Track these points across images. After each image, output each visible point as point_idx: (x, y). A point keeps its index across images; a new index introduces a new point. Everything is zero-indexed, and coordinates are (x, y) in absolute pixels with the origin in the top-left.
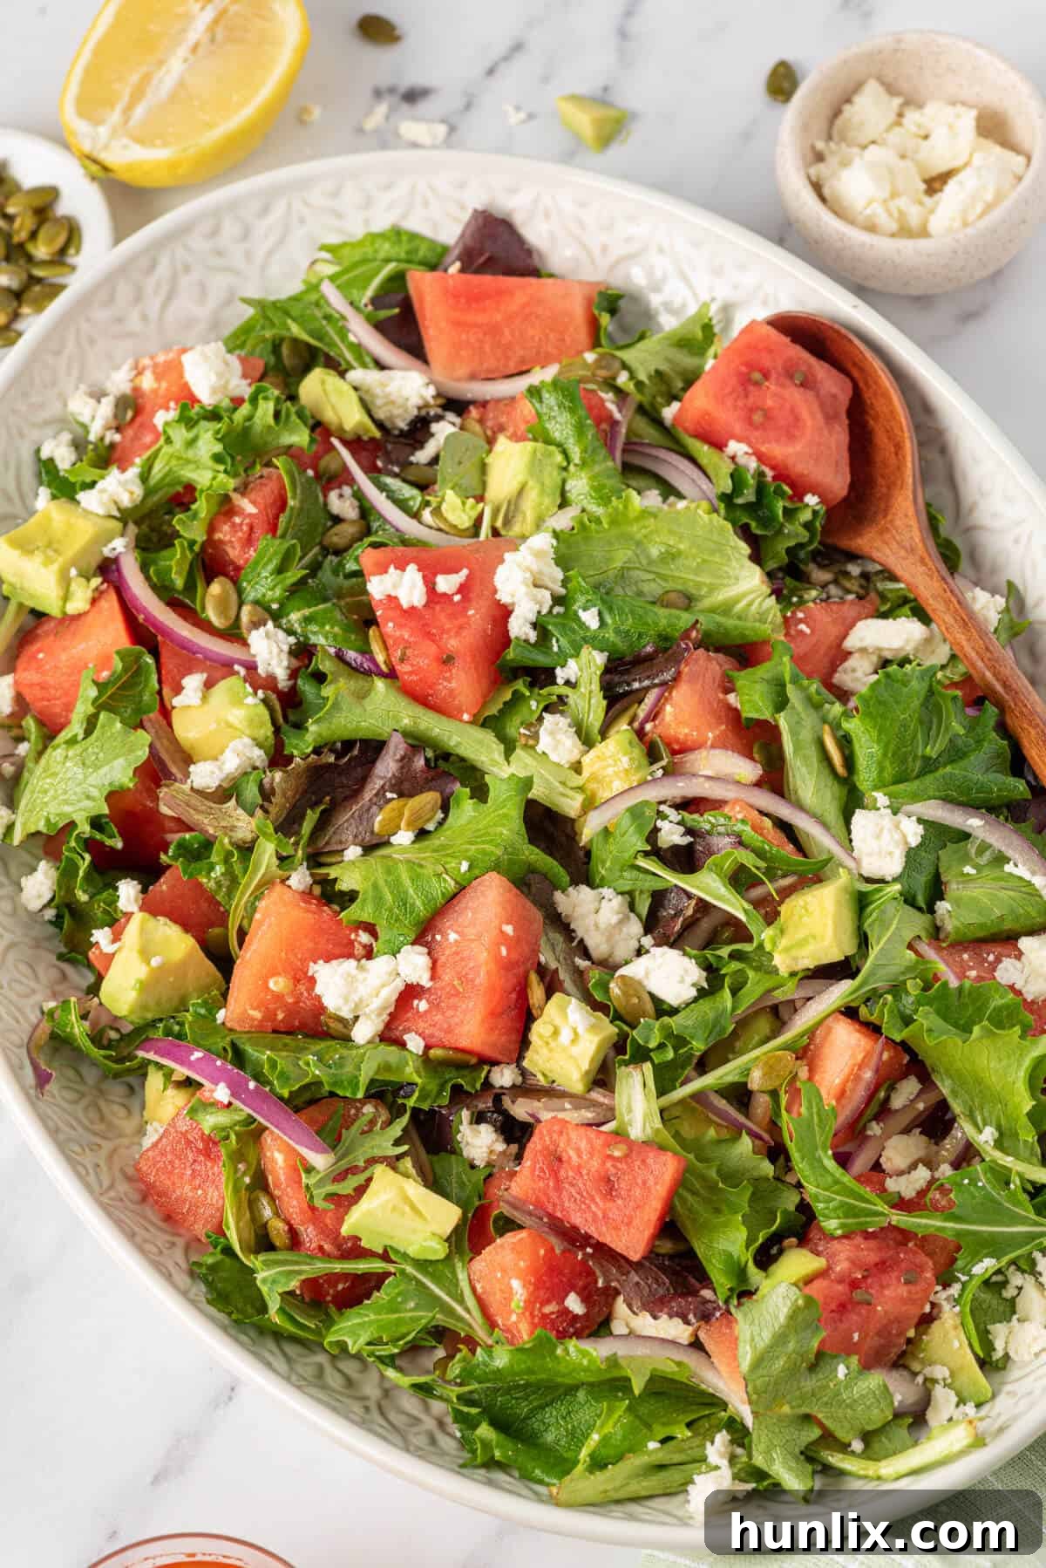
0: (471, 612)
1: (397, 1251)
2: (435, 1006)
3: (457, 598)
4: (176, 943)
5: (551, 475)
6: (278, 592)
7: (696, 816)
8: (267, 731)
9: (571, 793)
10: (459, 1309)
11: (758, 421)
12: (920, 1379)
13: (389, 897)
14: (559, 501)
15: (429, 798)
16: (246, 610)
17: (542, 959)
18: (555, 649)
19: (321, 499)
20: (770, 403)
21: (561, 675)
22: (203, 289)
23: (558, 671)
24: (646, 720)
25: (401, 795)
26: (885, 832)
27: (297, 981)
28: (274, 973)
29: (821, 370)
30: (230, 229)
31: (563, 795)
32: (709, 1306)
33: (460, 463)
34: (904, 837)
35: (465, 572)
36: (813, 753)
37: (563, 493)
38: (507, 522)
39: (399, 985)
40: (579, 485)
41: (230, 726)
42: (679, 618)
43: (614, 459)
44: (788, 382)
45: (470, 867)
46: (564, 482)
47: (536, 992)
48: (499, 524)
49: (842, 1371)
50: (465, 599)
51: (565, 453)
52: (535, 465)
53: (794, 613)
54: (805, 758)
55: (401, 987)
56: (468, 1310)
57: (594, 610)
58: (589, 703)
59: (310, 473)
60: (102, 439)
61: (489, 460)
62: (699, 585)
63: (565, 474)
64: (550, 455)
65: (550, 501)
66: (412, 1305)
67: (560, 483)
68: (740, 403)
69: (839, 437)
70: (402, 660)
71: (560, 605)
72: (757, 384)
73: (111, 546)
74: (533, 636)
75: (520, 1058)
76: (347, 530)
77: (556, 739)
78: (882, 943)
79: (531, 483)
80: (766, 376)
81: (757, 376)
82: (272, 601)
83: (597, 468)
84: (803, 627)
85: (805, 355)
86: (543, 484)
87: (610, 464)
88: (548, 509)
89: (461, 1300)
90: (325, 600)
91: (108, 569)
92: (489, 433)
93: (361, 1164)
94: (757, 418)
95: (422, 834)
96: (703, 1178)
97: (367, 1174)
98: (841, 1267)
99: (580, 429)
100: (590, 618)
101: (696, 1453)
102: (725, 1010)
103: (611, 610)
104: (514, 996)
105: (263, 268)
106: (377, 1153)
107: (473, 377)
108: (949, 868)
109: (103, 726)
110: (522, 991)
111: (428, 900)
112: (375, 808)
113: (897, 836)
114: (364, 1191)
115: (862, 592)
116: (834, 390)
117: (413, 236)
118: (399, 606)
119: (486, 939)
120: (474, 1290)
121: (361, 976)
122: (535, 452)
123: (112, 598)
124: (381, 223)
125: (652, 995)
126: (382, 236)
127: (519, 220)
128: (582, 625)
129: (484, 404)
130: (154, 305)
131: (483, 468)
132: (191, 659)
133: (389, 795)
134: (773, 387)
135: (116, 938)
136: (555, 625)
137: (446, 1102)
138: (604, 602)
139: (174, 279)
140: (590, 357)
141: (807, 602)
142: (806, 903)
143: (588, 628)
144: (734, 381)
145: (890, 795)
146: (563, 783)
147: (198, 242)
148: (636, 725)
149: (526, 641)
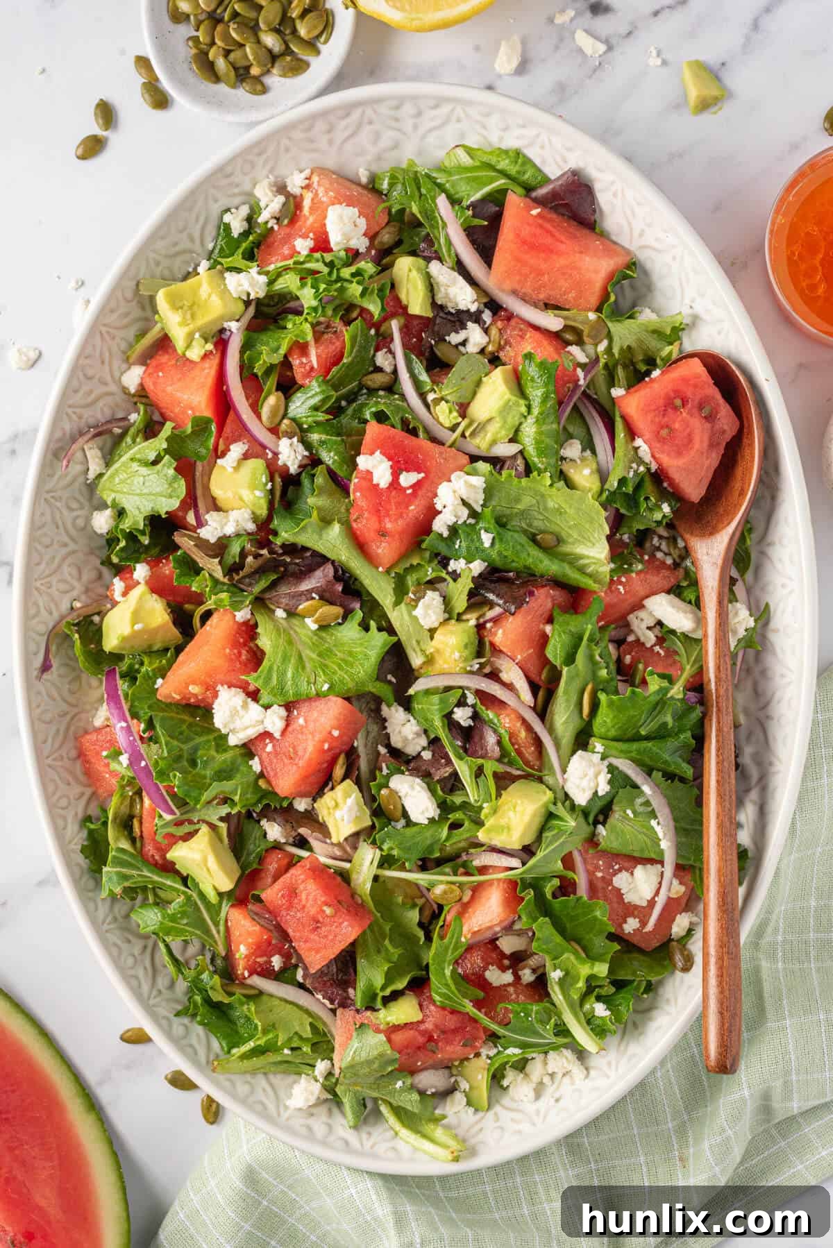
0: (412, 508)
1: (193, 880)
2: (276, 752)
3: (409, 491)
4: (158, 614)
5: (514, 417)
6: (310, 419)
7: (483, 708)
8: (263, 512)
9: (419, 653)
10: (214, 932)
11: (662, 436)
12: (453, 1080)
13: (274, 681)
14: (511, 436)
15: (337, 610)
16: (286, 421)
17: (355, 744)
18: (457, 547)
19: (372, 352)
20: (677, 426)
21: (453, 565)
22: (377, 136)
23: (452, 562)
24: (490, 620)
25: (321, 598)
26: (588, 778)
27: (207, 689)
28: (194, 683)
29: (725, 410)
30: (408, 109)
31: (414, 650)
32: (349, 1001)
33: (463, 379)
34: (598, 785)
35: (422, 475)
36: (574, 698)
37: (517, 431)
38: (473, 434)
39: (260, 729)
40: (529, 431)
41: (241, 499)
42: (541, 562)
43: (559, 423)
44: (697, 414)
45: (329, 688)
46: (521, 424)
47: (339, 771)
48: (467, 434)
49: (399, 1084)
50: (414, 494)
51: (529, 407)
52: (506, 409)
53: (619, 578)
54: (567, 701)
55: (262, 731)
56: (218, 932)
57: (491, 536)
58: (460, 592)
59: (373, 332)
60: (267, 223)
61: (484, 379)
62: (570, 535)
63: (523, 420)
64: (518, 405)
65: (506, 434)
66: (185, 921)
67: (517, 423)
68: (657, 420)
69: (712, 461)
70: (355, 520)
71: (473, 518)
72: (675, 409)
73: (229, 323)
74: (446, 534)
75: (314, 800)
76: (379, 379)
77: (429, 609)
78: (547, 851)
79: (498, 419)
80: (684, 405)
81: (678, 402)
82: (306, 423)
83: (544, 428)
84: (621, 588)
85: (718, 396)
86: (505, 422)
87: (555, 426)
88: (501, 438)
89: (216, 924)
90: (339, 435)
91: (220, 340)
92: (502, 343)
93: (196, 821)
94: (664, 432)
95: (323, 628)
96: (380, 928)
97: (197, 827)
98: (429, 1026)
99: (545, 398)
100: (486, 538)
101: (310, 1062)
102: (439, 840)
103: (501, 540)
104: (325, 765)
105: (423, 137)
106: (207, 818)
107: (514, 292)
108: (621, 802)
109: (164, 465)
110: (332, 763)
111: (296, 694)
112: (303, 597)
113: (592, 785)
114: (192, 836)
115: (678, 560)
116: (726, 427)
117: (528, 161)
118: (371, 480)
119: (318, 737)
120: (226, 921)
121: (242, 712)
122: (509, 400)
123: (215, 361)
124: (511, 143)
125: (403, 807)
126: (506, 152)
127: (597, 187)
128: (480, 539)
129: (510, 317)
130: (340, 136)
131: (479, 383)
132: (243, 432)
133: (314, 595)
134: (684, 414)
135: (125, 594)
136: (464, 532)
137: (258, 810)
138: (499, 534)
139: (359, 126)
140: (592, 316)
141: (632, 571)
142: (516, 803)
143: (482, 543)
144: (661, 402)
145: (606, 747)
146: (418, 642)
147: (383, 109)
148: (482, 620)
149: (441, 535)
